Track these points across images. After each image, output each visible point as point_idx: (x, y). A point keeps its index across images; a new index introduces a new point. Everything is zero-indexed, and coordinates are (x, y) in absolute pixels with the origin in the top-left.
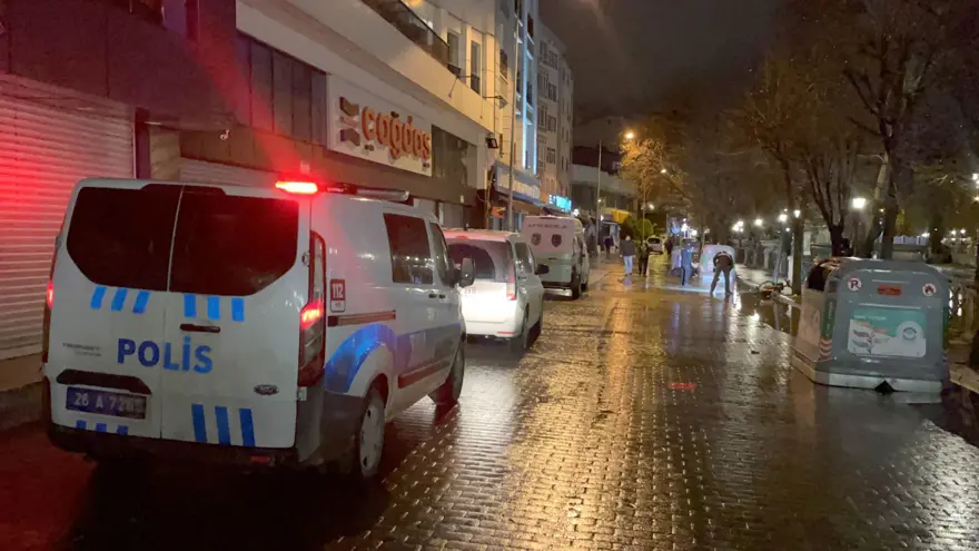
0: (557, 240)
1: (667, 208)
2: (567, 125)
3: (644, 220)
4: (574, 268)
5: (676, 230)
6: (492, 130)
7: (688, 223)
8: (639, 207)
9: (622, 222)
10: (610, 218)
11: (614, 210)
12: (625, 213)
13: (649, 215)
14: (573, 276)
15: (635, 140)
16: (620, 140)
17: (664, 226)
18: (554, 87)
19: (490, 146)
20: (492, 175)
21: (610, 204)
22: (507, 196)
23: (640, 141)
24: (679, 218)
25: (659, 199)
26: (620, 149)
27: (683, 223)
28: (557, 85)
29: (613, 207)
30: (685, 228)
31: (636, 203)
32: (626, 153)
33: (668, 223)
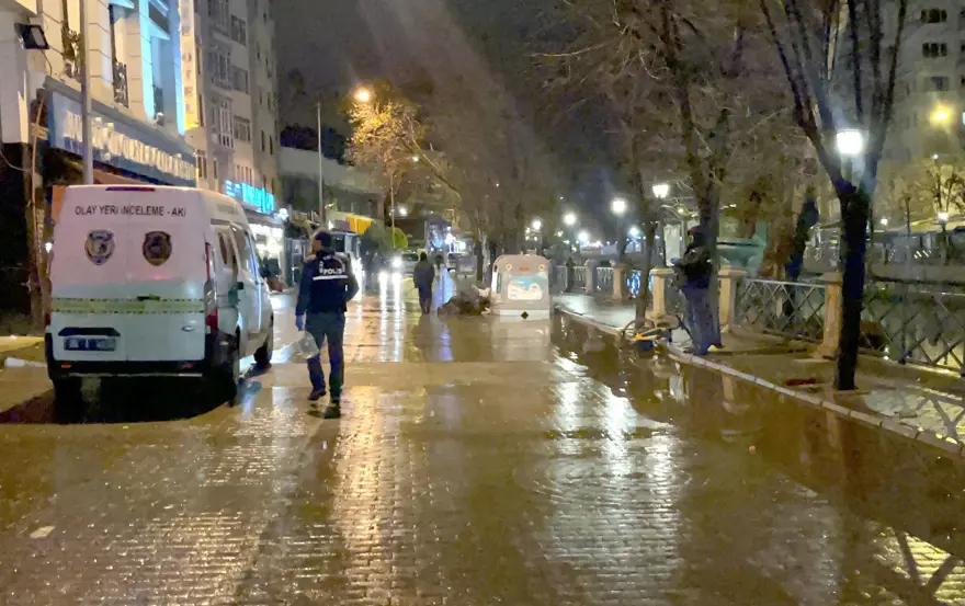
0: (157, 248)
1: (424, 213)
2: (267, 86)
3: (394, 229)
4: (212, 321)
5: (438, 243)
6: (33, 9)
7: (453, 233)
8: (386, 212)
9: (362, 232)
10: (344, 227)
11: (350, 215)
12: (367, 220)
13: (401, 223)
14: (211, 340)
15: (373, 102)
16: (349, 104)
17: (421, 236)
18: (242, 22)
19: (30, 44)
20: (42, 111)
21: (344, 207)
22: (78, 158)
23: (380, 102)
24: (442, 225)
25: (413, 200)
26: (349, 117)
27: (446, 232)
28: (245, 19)
29: (348, 210)
30: (450, 239)
31: (380, 207)
32: (359, 123)
33: (427, 234)
